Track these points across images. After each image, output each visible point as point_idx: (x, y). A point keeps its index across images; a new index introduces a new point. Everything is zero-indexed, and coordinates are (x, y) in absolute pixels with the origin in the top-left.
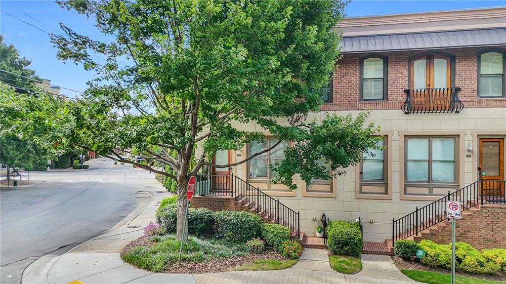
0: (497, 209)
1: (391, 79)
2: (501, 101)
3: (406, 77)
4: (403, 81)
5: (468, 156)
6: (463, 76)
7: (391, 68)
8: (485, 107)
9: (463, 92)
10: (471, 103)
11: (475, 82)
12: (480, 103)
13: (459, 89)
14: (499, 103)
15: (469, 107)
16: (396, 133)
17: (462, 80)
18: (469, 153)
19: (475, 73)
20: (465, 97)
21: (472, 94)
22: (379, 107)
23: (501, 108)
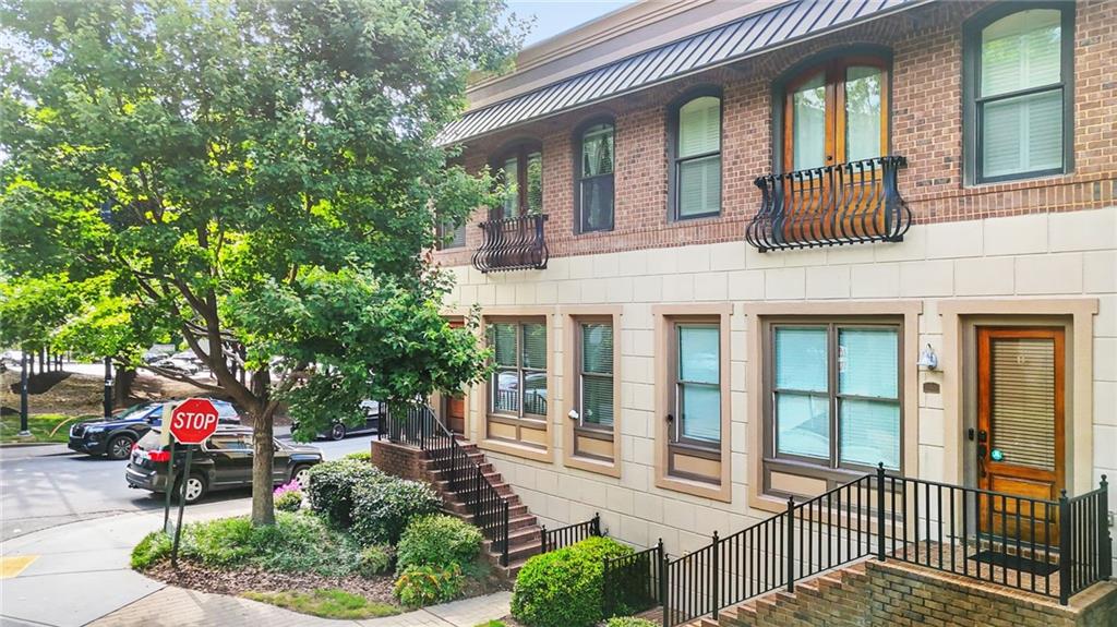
0: (918, 584)
1: (730, 153)
2: (1042, 188)
3: (764, 141)
4: (755, 153)
5: (932, 388)
6: (916, 114)
7: (730, 120)
8: (985, 216)
9: (913, 171)
10: (940, 206)
11: (951, 131)
12: (969, 203)
13: (901, 162)
14: (1034, 199)
15: (933, 218)
16: (739, 309)
17: (910, 131)
18: (932, 379)
19: (952, 98)
20: (920, 184)
21: (943, 174)
22: (703, 236)
23: (1044, 215)
